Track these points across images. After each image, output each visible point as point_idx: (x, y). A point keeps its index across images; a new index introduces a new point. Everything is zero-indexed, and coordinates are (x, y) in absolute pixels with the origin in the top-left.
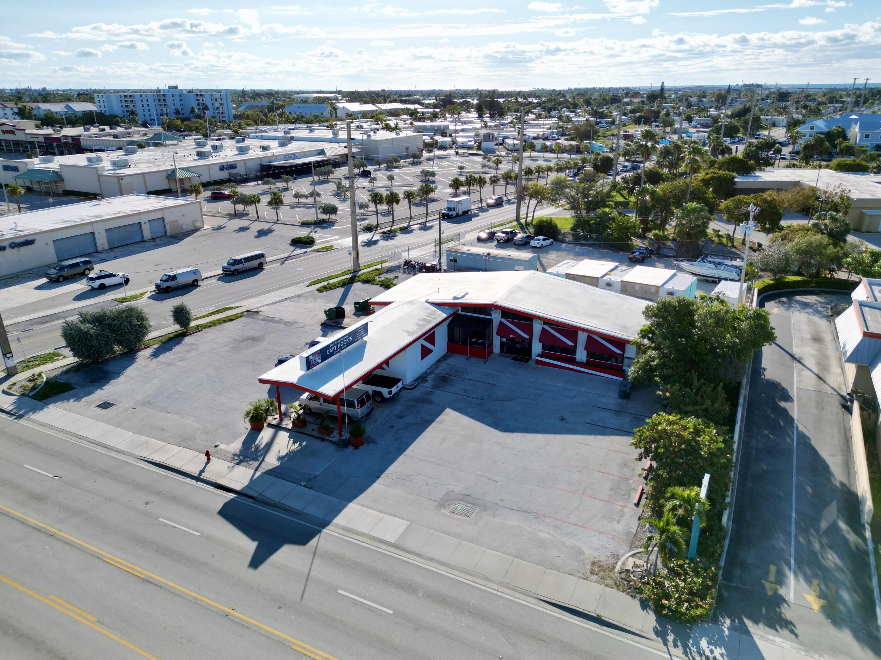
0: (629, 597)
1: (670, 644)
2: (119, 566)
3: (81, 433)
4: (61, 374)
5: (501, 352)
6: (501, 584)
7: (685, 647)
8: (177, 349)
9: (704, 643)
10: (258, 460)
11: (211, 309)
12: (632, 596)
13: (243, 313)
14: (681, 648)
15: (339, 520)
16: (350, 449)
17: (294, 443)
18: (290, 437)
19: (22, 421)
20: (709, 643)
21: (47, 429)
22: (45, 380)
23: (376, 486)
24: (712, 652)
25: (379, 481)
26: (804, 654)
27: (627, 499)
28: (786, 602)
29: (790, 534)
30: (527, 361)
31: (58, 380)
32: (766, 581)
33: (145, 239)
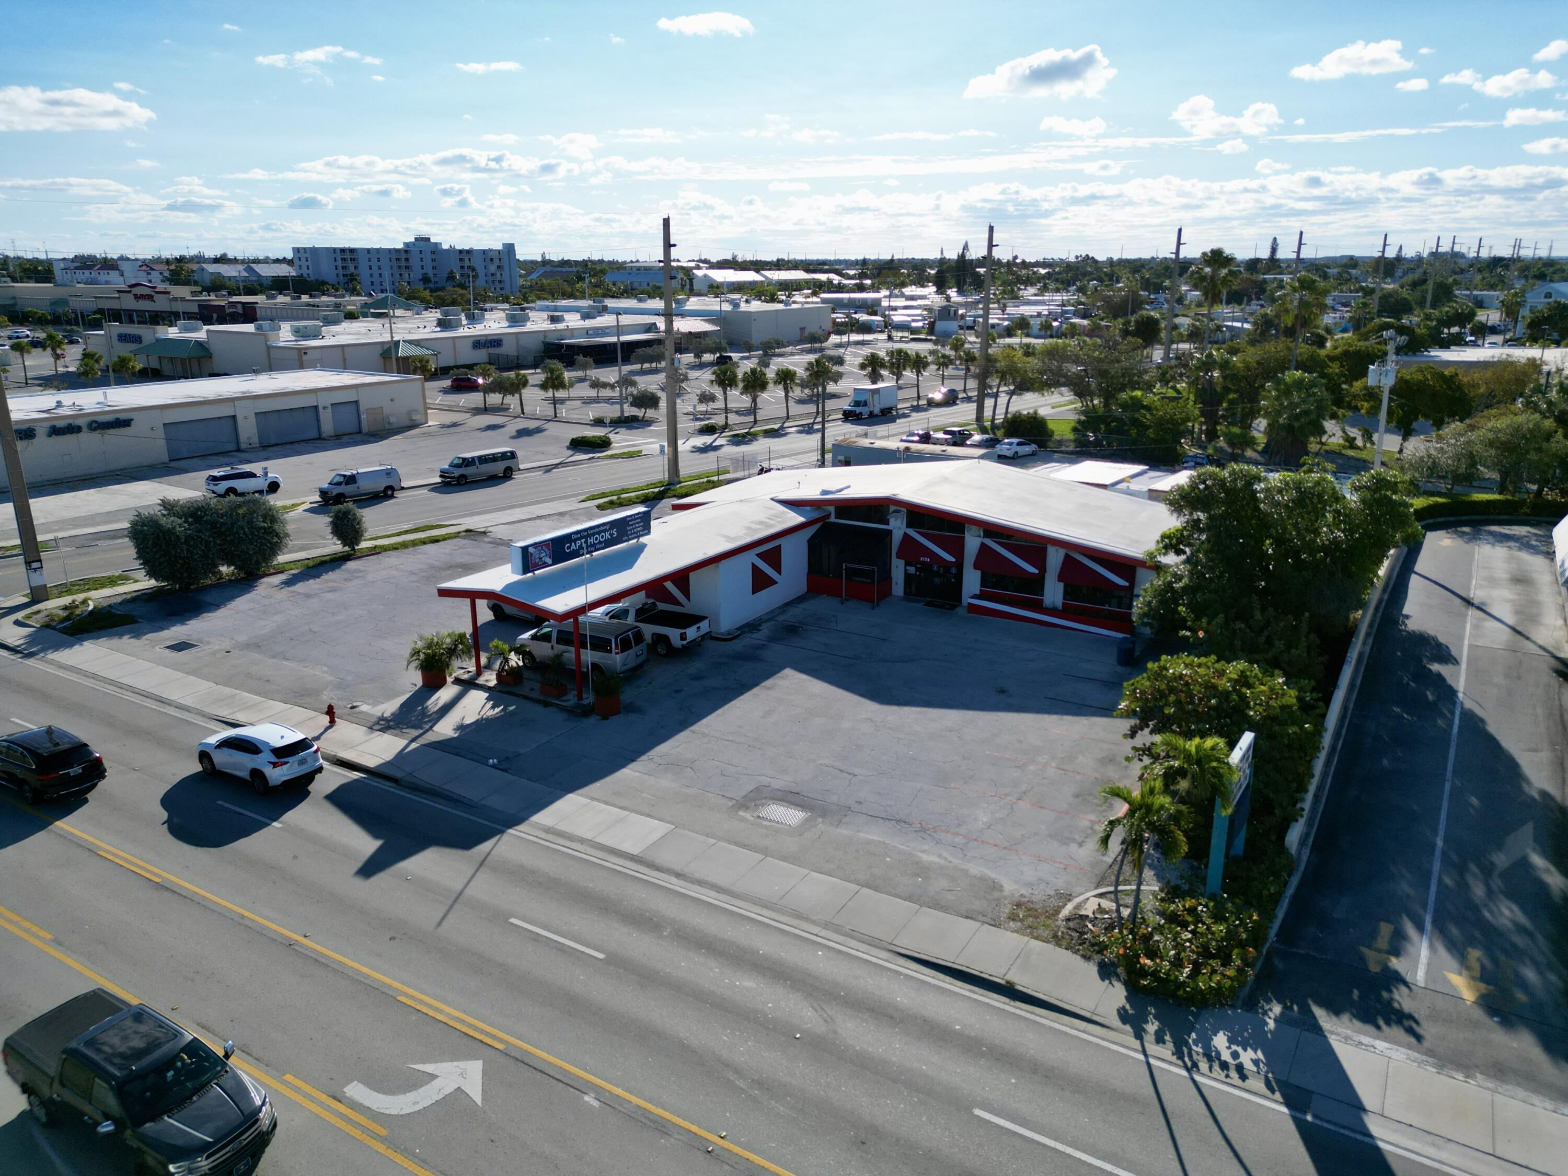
0: (1078, 957)
1: (1149, 1038)
2: (121, 863)
3: (126, 681)
4: (120, 604)
5: (905, 593)
6: (826, 925)
7: (1180, 1044)
8: (331, 576)
9: (1220, 1041)
10: (421, 728)
11: (406, 527)
12: (1084, 957)
13: (459, 533)
14: (1170, 1045)
15: (543, 818)
16: (593, 720)
17: (493, 707)
18: (488, 699)
19: (31, 662)
20: (1231, 1041)
21: (69, 673)
22: (90, 608)
23: (627, 773)
24: (1235, 1055)
25: (633, 765)
26: (1434, 1070)
27: (1104, 811)
28: (1406, 984)
29: (1429, 874)
30: (953, 607)
31: (113, 611)
32: (1369, 947)
33: (324, 435)
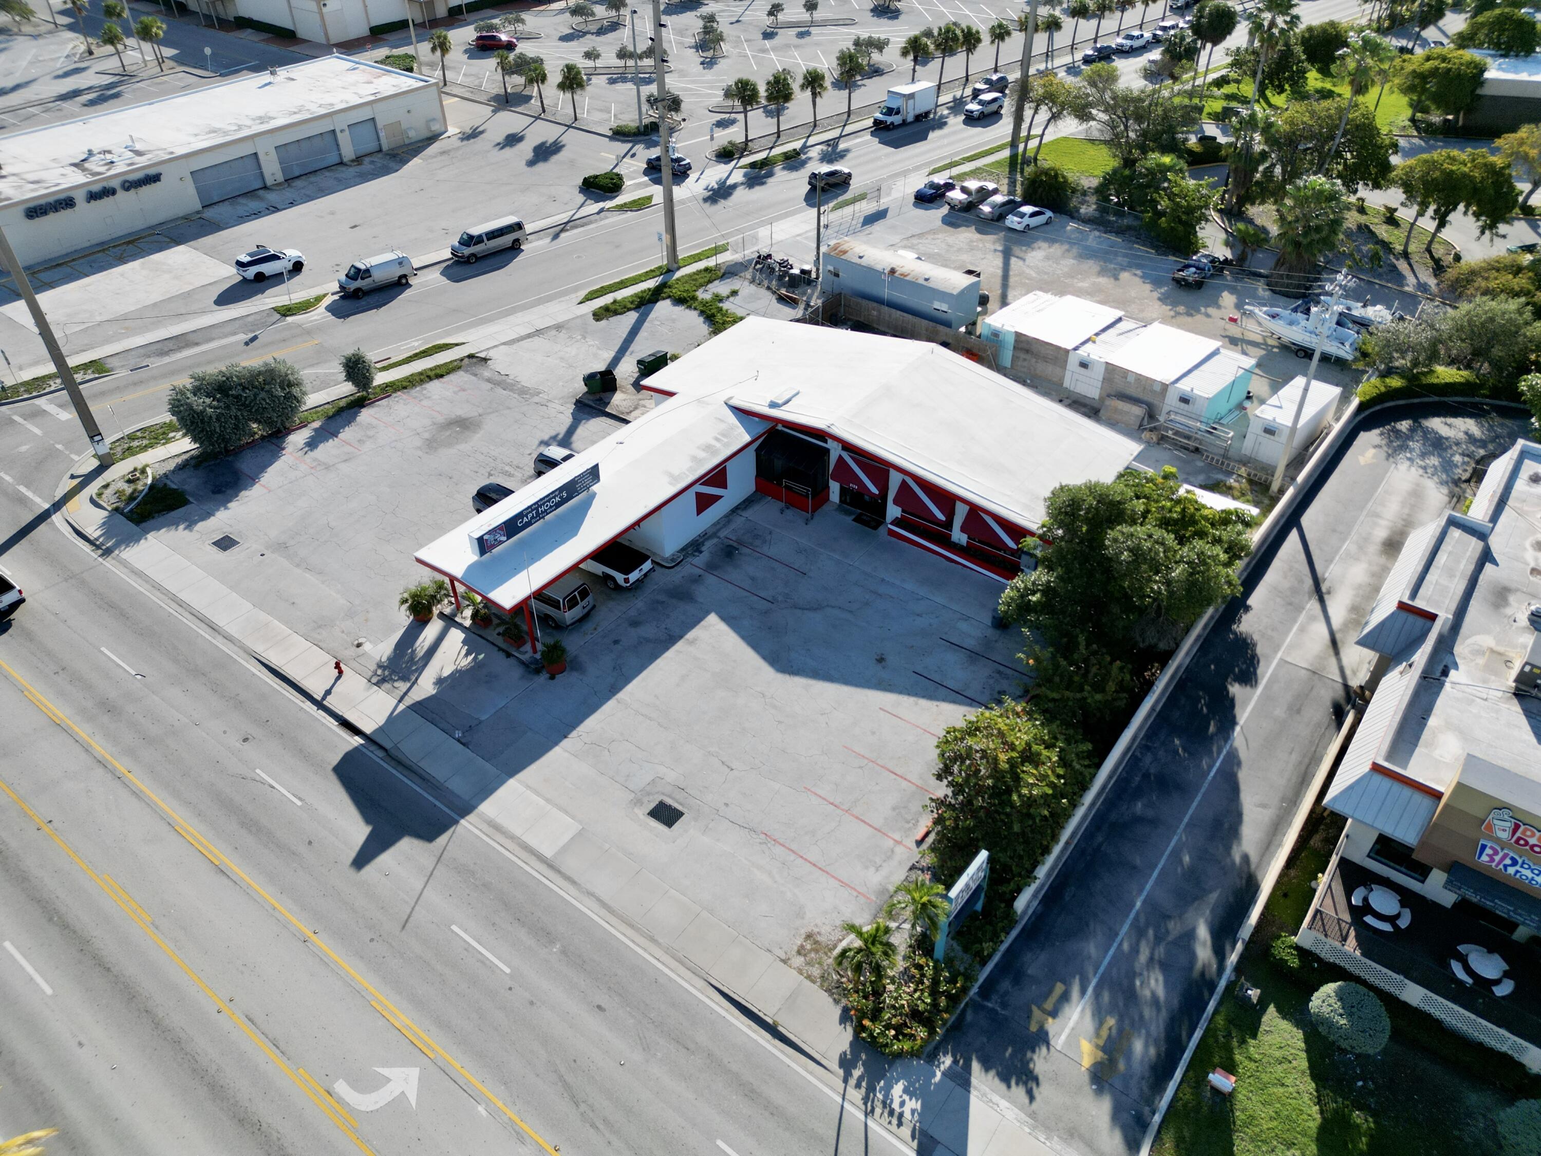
0: (831, 1000)
1: (852, 1082)
2: (192, 841)
3: (183, 596)
4: (173, 472)
5: (841, 500)
6: (667, 951)
7: (871, 1089)
8: (348, 434)
9: (898, 1090)
10: (409, 680)
11: (418, 345)
12: (835, 1000)
13: (462, 360)
14: (863, 1090)
16: (543, 677)
17: (466, 655)
18: (465, 642)
19: (108, 563)
20: (906, 1091)
21: (140, 581)
22: (149, 481)
23: (558, 755)
24: (902, 1104)
25: (565, 743)
26: (1027, 1130)
27: (910, 829)
28: (1048, 1045)
29: (1117, 935)
31: (168, 482)
32: (1039, 1007)
33: (345, 160)
